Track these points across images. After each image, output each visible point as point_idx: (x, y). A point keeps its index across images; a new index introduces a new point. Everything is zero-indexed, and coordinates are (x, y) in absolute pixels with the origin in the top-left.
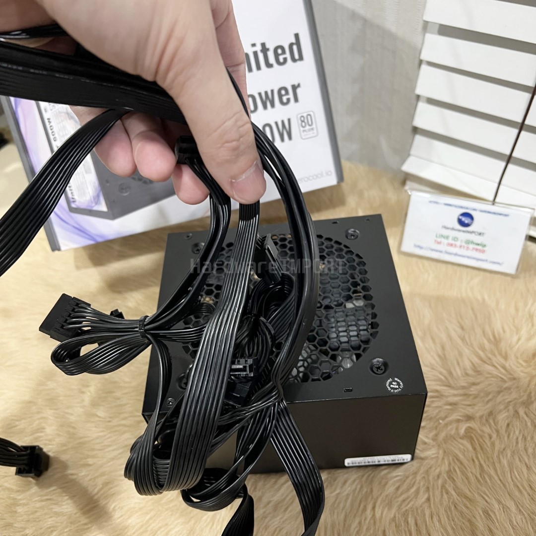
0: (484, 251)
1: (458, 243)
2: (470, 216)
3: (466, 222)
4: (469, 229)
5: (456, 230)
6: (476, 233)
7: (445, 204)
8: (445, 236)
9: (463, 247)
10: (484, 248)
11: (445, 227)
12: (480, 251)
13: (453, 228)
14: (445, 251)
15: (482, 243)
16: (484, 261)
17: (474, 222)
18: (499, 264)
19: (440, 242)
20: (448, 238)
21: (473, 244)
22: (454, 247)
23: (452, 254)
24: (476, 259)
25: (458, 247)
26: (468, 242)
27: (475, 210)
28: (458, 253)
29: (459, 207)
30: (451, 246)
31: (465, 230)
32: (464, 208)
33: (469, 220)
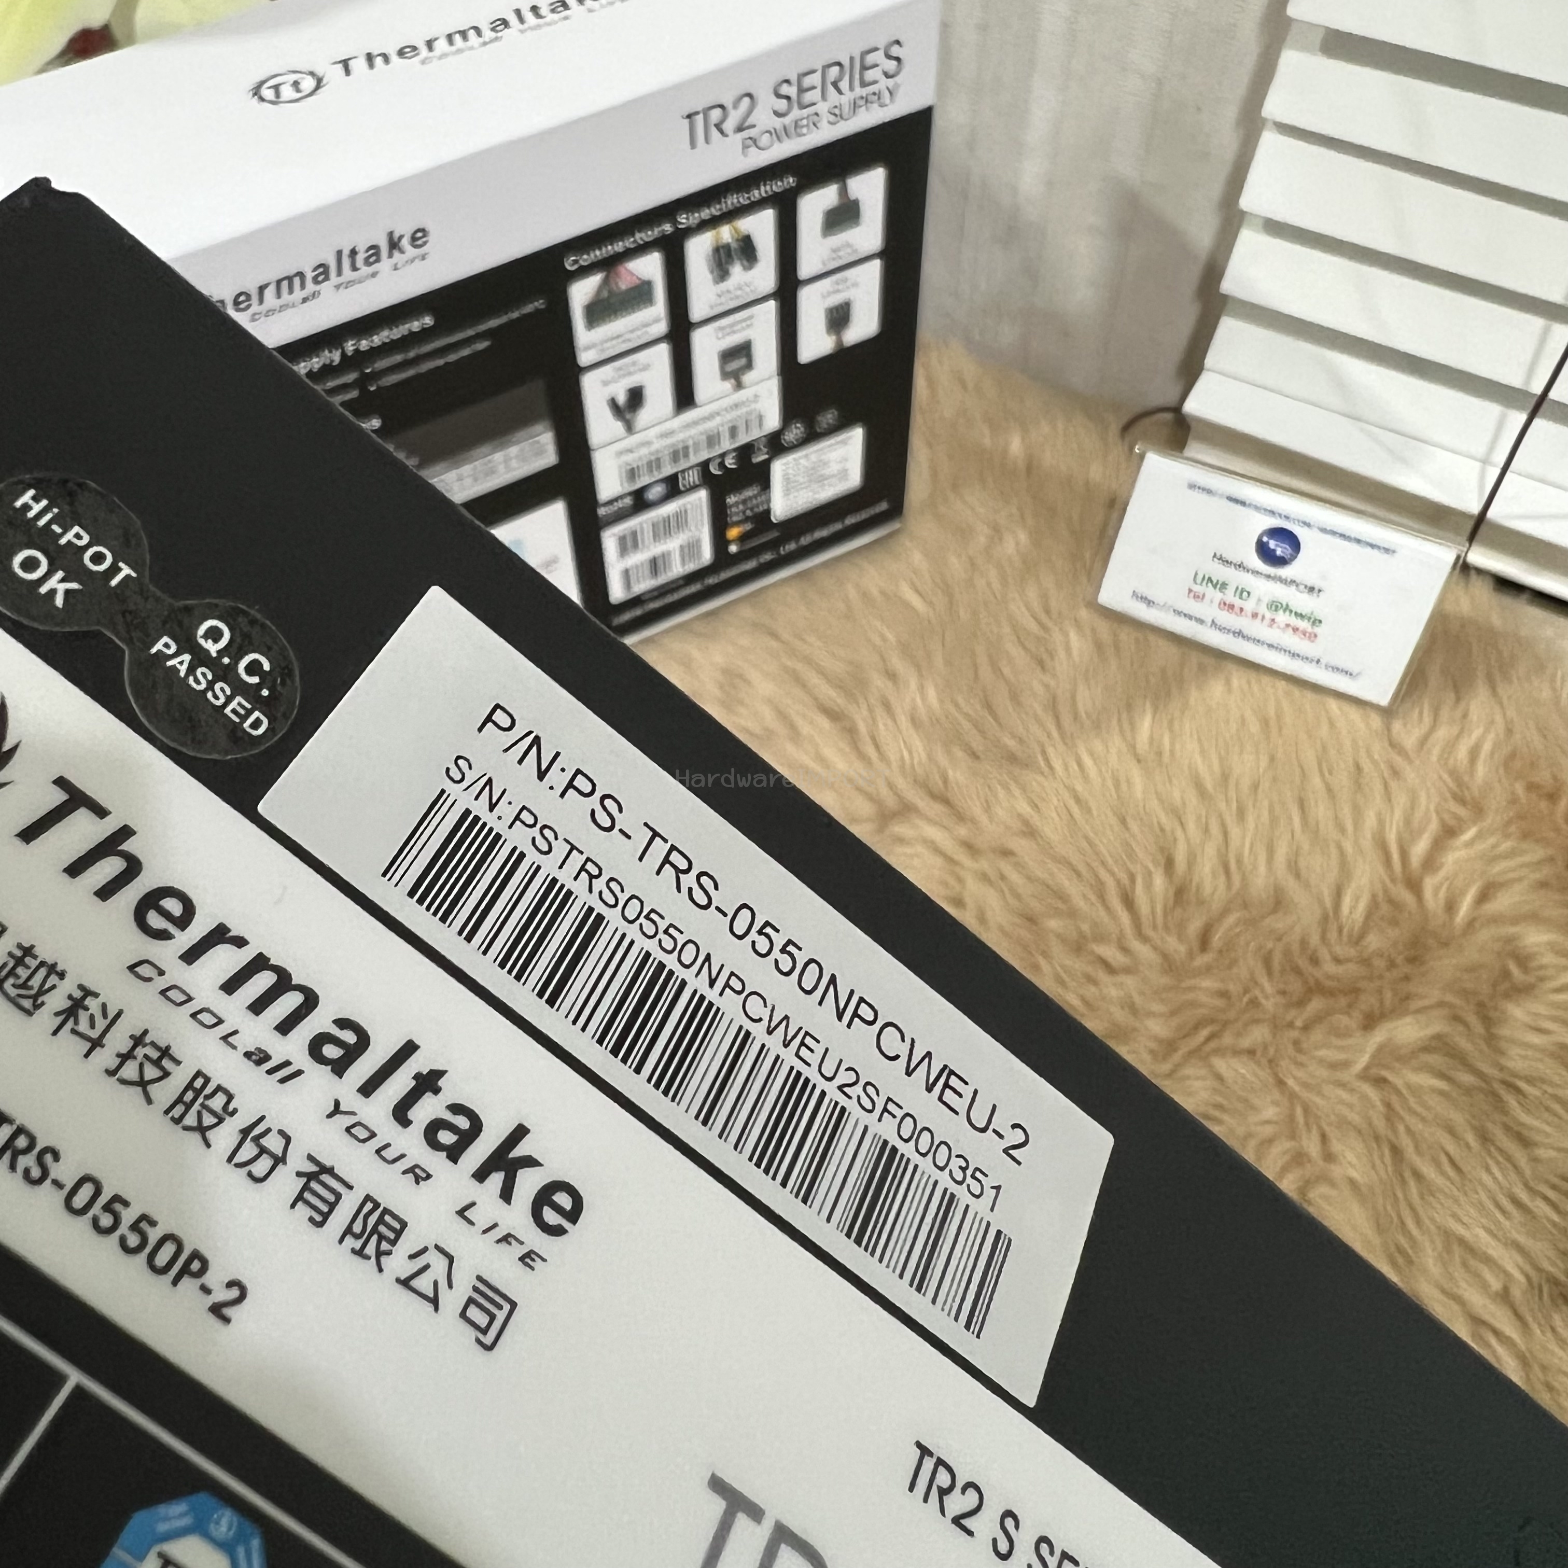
0: (1316, 636)
1: (1249, 606)
2: (1294, 542)
3: (1279, 552)
4: (1285, 572)
5: (1248, 571)
6: (1302, 587)
7: (1231, 499)
8: (1218, 581)
9: (1260, 617)
10: (1317, 630)
11: (1220, 559)
12: (1305, 635)
13: (1242, 563)
14: (1213, 621)
15: (1312, 613)
16: (1312, 661)
17: (1300, 555)
18: (1351, 674)
19: (1204, 595)
20: (1226, 589)
21: (1288, 613)
22: (1236, 614)
23: (1229, 631)
24: (1290, 652)
25: (1246, 616)
26: (1275, 606)
27: (1307, 525)
28: (1245, 632)
29: (1265, 510)
30: (1231, 611)
31: (1272, 575)
32: (1280, 515)
33: (1286, 548)
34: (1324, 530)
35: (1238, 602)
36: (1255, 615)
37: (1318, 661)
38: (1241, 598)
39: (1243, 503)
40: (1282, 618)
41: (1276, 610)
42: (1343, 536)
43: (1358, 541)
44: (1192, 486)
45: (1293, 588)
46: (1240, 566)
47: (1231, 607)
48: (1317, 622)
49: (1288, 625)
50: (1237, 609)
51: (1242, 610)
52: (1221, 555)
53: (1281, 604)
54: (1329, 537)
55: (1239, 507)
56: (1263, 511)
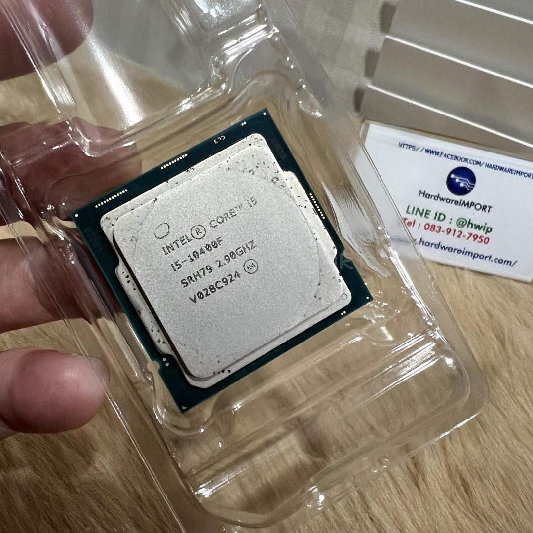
0: (488, 239)
1: (445, 225)
2: (470, 175)
3: (462, 185)
4: (467, 198)
5: (442, 199)
6: (478, 207)
7: (428, 151)
8: (423, 210)
9: (452, 232)
10: (488, 235)
11: (424, 194)
12: (482, 240)
13: (439, 195)
14: (421, 239)
15: (486, 224)
16: (486, 257)
17: (476, 185)
18: (511, 262)
19: (414, 221)
20: (429, 214)
21: (470, 225)
22: (436, 231)
23: (432, 244)
24: (472, 253)
25: (443, 232)
26: (461, 223)
27: (478, 163)
28: (443, 244)
29: (451, 156)
30: (432, 229)
31: (459, 201)
32: (461, 159)
33: (465, 181)
34: (489, 166)
35: (437, 223)
36: (449, 231)
37: (490, 257)
38: (439, 219)
39: (437, 153)
40: (466, 230)
41: (463, 226)
42: (502, 169)
43: (511, 171)
44: (402, 145)
45: (473, 207)
46: (438, 198)
47: (433, 227)
48: (489, 230)
49: (471, 235)
50: (437, 229)
51: (440, 228)
52: (425, 192)
53: (465, 220)
54: (493, 171)
55: (433, 156)
56: (449, 156)
